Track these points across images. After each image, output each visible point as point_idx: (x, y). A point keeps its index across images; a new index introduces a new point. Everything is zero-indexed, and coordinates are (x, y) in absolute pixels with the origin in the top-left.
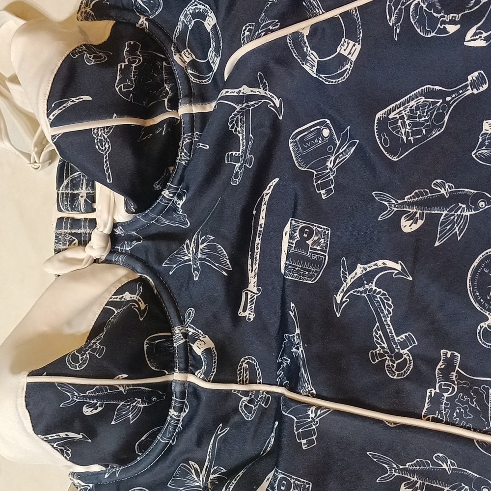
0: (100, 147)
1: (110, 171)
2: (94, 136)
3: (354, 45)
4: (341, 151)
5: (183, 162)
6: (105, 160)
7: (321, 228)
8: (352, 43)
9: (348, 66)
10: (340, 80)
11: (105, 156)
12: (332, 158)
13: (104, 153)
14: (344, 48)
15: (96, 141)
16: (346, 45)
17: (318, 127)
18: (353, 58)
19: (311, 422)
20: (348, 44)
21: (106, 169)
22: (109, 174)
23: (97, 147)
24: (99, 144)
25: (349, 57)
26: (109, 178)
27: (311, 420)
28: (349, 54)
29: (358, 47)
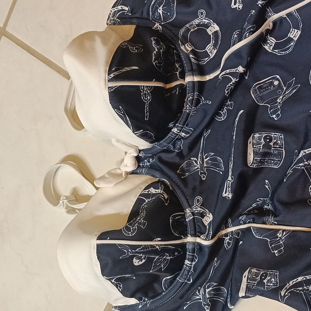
0: (144, 98)
1: (148, 113)
2: (142, 91)
3: (298, 31)
4: (286, 93)
5: (188, 111)
6: (146, 106)
7: (277, 135)
8: (296, 30)
9: (292, 44)
10: (287, 52)
11: (146, 104)
12: (281, 97)
13: (146, 102)
14: (292, 34)
15: (142, 94)
16: (293, 32)
17: (271, 80)
18: (296, 39)
19: (279, 240)
20: (294, 31)
21: (146, 112)
22: (147, 115)
23: (142, 98)
24: (144, 96)
25: (294, 38)
26: (147, 117)
27: (279, 238)
28: (294, 37)
29: (299, 32)
